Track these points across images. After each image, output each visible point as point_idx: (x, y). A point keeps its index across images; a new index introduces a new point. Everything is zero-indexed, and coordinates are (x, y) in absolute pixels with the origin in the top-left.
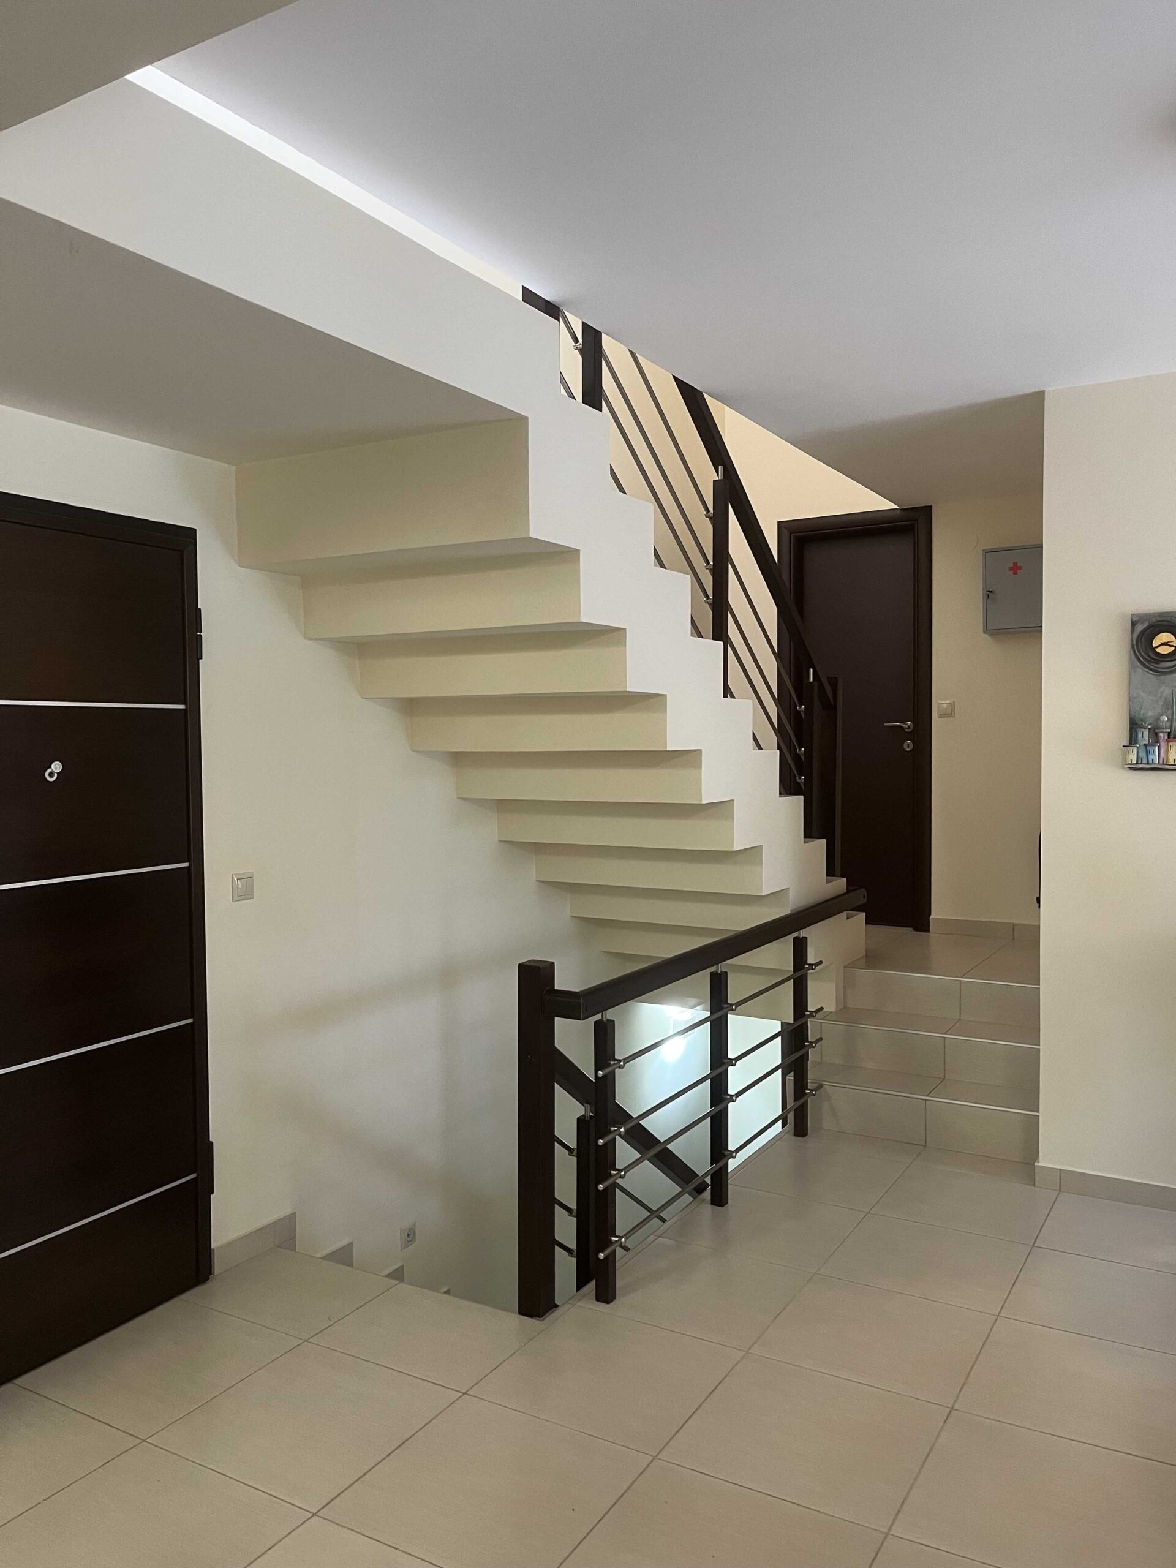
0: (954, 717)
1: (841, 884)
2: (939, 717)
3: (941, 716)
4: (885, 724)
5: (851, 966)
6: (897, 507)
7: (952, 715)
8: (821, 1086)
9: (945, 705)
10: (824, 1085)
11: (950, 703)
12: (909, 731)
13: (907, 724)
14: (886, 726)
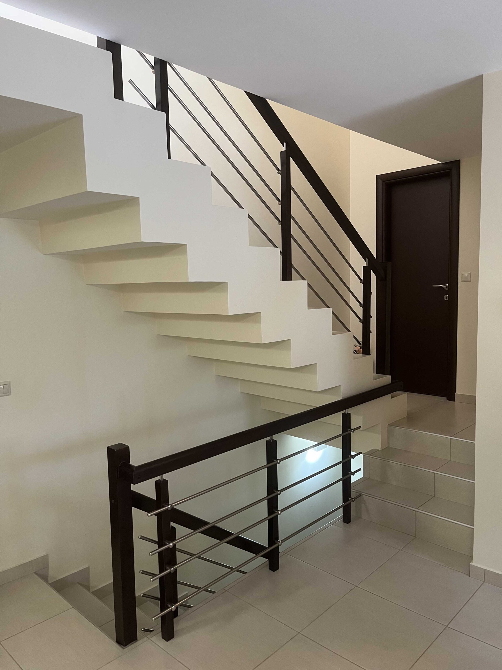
0: (471, 281)
1: (387, 379)
2: (462, 282)
3: (464, 281)
4: (433, 286)
5: (392, 424)
6: (440, 162)
7: (470, 280)
8: (360, 495)
9: (466, 275)
10: (363, 494)
11: (469, 274)
12: (447, 289)
13: (445, 286)
14: (434, 287)
